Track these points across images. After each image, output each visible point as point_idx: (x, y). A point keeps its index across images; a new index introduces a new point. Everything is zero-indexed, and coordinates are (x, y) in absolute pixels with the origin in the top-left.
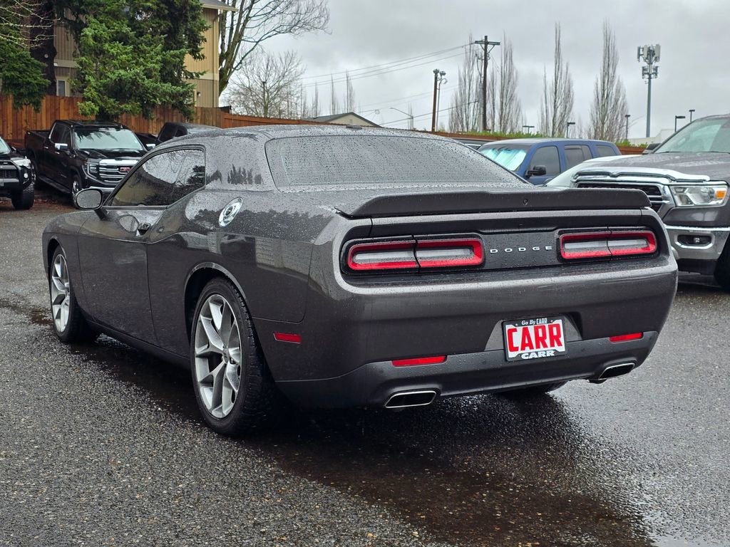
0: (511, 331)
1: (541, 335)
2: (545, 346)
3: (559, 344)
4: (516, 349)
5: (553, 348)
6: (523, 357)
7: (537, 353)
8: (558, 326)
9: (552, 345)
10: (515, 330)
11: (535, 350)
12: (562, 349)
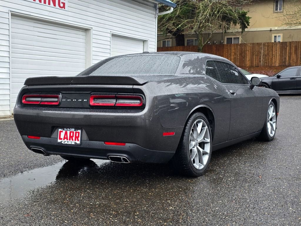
0: (61, 132)
1: (72, 135)
2: (73, 140)
3: (78, 140)
4: (61, 139)
5: (75, 141)
6: (63, 142)
7: (68, 142)
8: (79, 133)
9: (75, 140)
10: (62, 132)
11: (68, 141)
12: (78, 142)
